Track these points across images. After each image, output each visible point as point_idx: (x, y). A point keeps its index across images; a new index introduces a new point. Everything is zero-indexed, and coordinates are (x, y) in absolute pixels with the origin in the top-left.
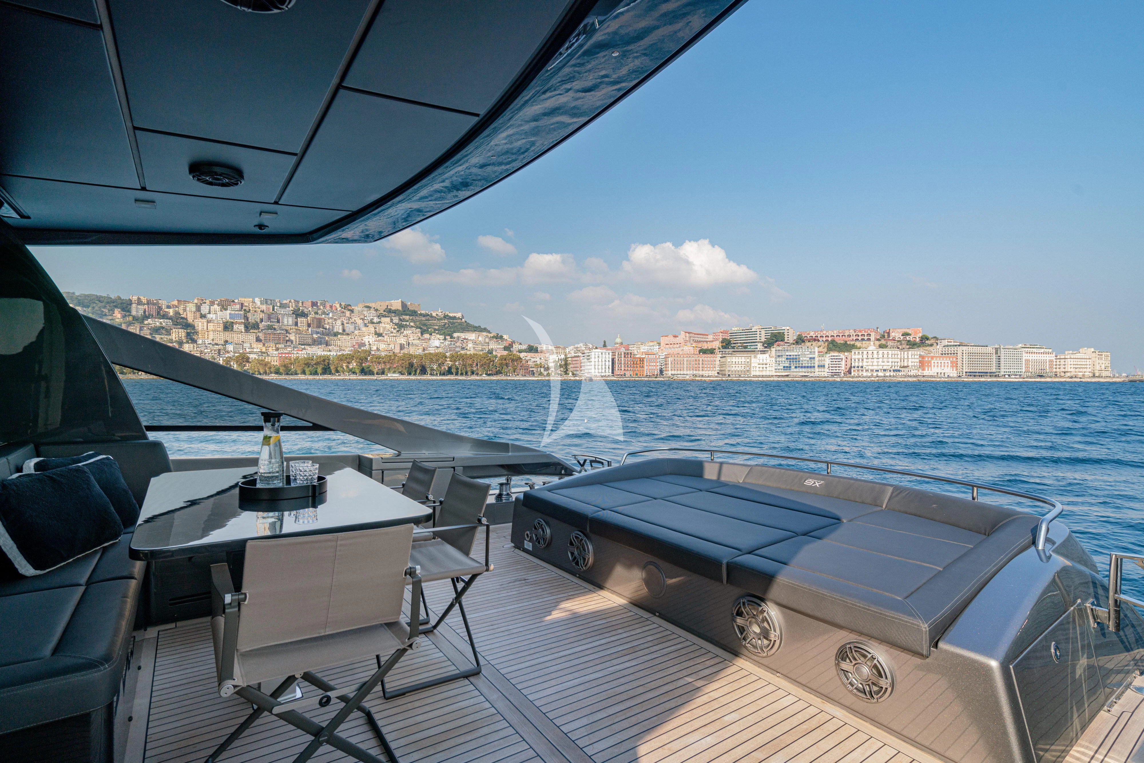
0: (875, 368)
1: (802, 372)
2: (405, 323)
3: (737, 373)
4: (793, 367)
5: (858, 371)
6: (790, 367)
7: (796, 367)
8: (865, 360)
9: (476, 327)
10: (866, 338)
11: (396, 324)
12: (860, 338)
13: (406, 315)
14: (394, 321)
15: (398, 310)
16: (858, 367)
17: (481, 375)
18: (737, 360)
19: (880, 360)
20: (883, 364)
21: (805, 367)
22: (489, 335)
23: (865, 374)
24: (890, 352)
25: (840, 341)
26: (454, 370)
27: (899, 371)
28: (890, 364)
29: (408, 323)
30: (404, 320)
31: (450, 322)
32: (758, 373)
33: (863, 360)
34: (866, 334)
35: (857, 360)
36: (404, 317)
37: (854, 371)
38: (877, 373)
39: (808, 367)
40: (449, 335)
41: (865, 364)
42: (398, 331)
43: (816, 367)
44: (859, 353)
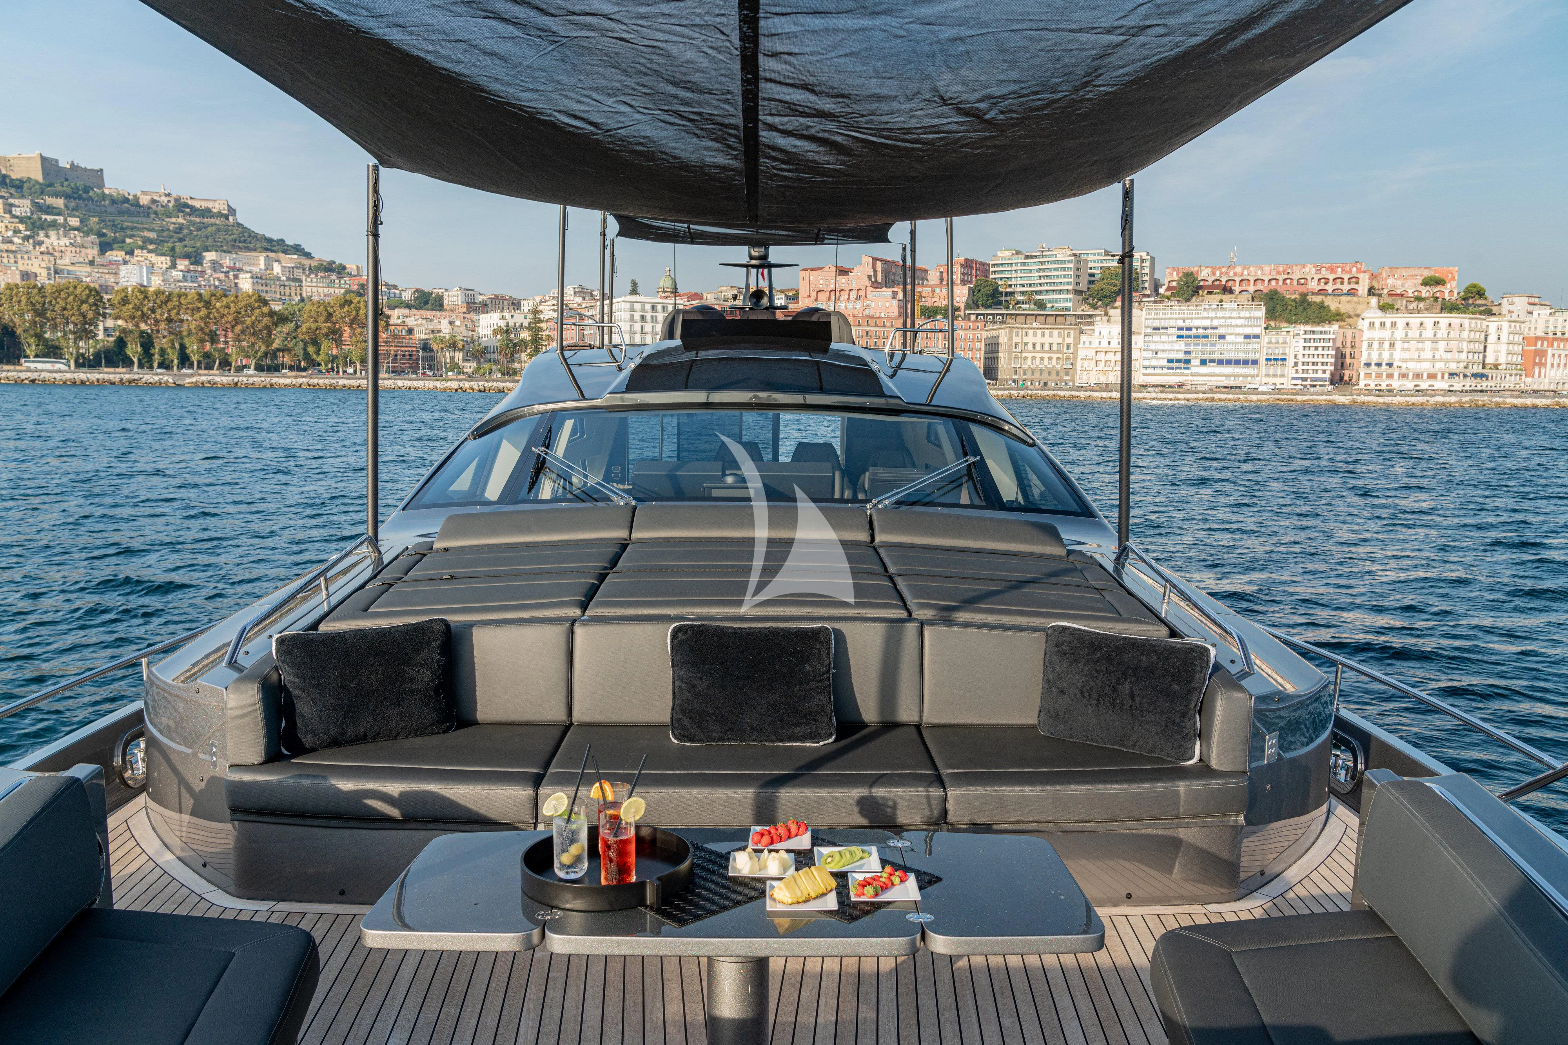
0: (1425, 367)
1: (1220, 375)
2: (49, 218)
3: (1037, 375)
4: (1195, 362)
5: (1379, 376)
6: (1188, 361)
7: (1203, 362)
8: (1399, 345)
9: (270, 240)
10: (1346, 287)
11: (21, 220)
12: (1330, 288)
13: (57, 195)
14: (17, 211)
15: (29, 179)
16: (1379, 365)
17: (240, 369)
18: (1039, 340)
19: (1442, 345)
20: (1449, 356)
21: (1229, 362)
22: (306, 262)
23: (1396, 384)
24: (1466, 322)
25: (1291, 294)
26: (133, 350)
27: (1482, 376)
28: (1463, 356)
29: (60, 219)
30: (49, 210)
31: (194, 224)
32: (1093, 379)
33: (1392, 345)
34: (1346, 277)
35: (1376, 345)
36: (50, 201)
37: (1368, 376)
38: (1431, 382)
39: (1237, 362)
40: (187, 256)
41: (1398, 355)
42: (26, 238)
43: (1263, 362)
44: (1383, 324)
